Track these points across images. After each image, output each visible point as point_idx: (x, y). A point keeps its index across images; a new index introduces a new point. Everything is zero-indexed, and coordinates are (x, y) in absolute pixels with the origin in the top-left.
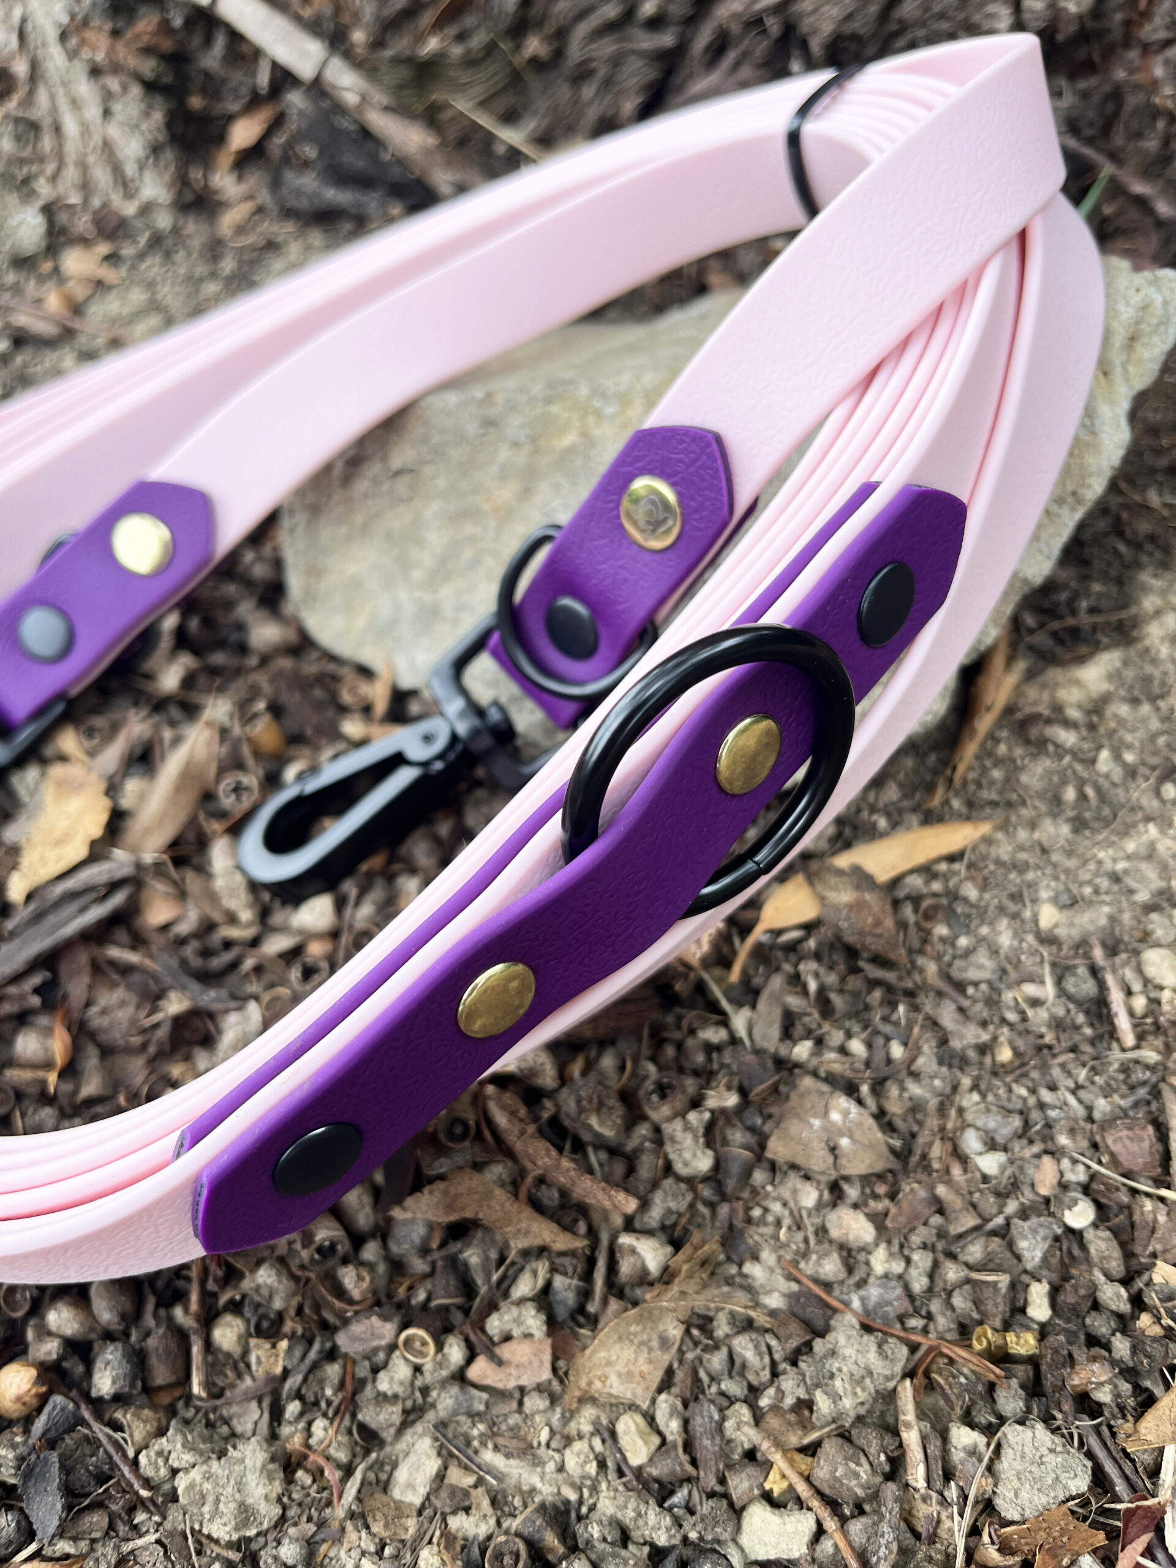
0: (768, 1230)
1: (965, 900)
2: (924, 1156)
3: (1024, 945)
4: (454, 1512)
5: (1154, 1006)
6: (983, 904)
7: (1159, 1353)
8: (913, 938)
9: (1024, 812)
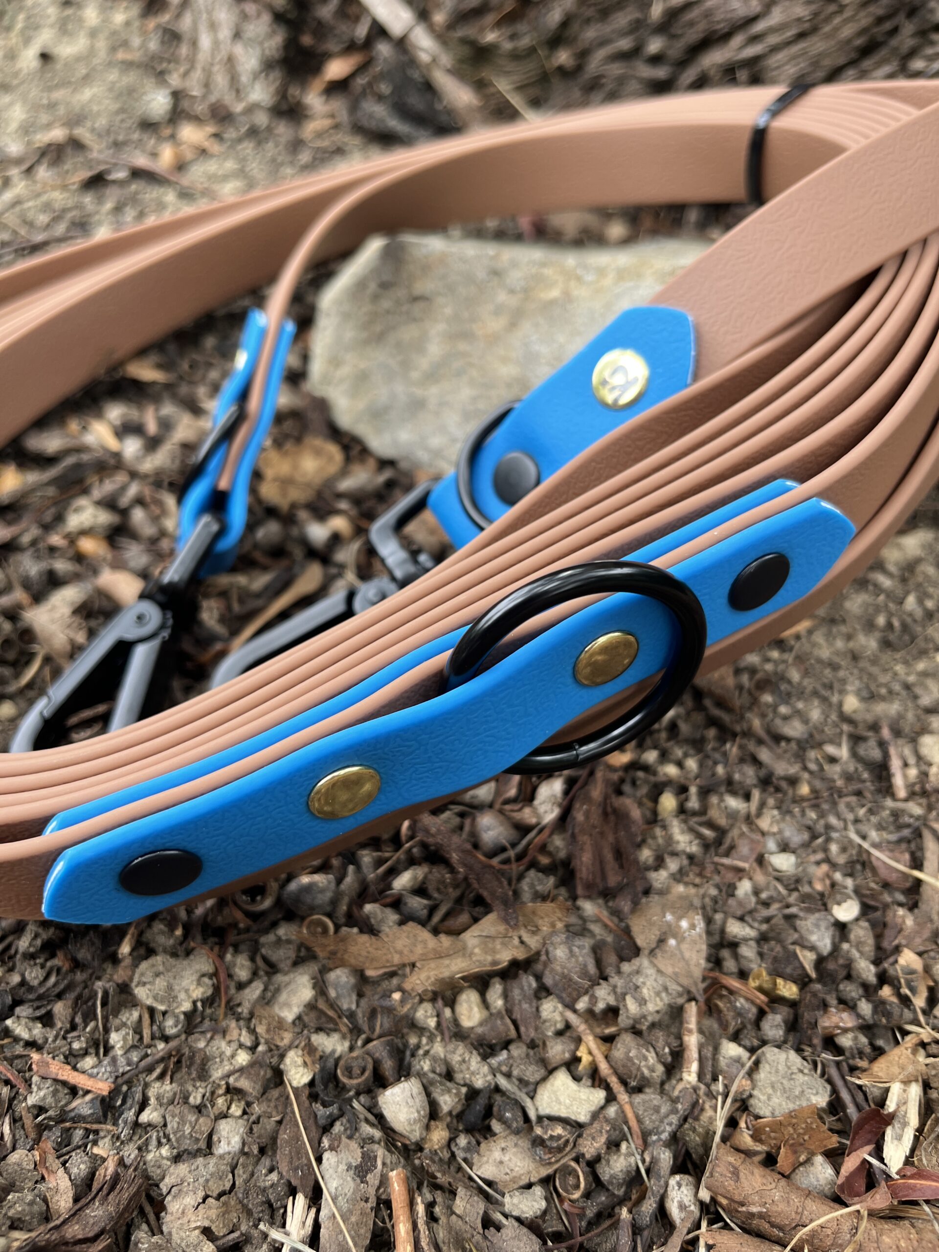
3: (829, 720)
4: (318, 1032)
5: (924, 776)
6: (802, 687)
7: (896, 1011)
8: (745, 699)
9: (842, 628)
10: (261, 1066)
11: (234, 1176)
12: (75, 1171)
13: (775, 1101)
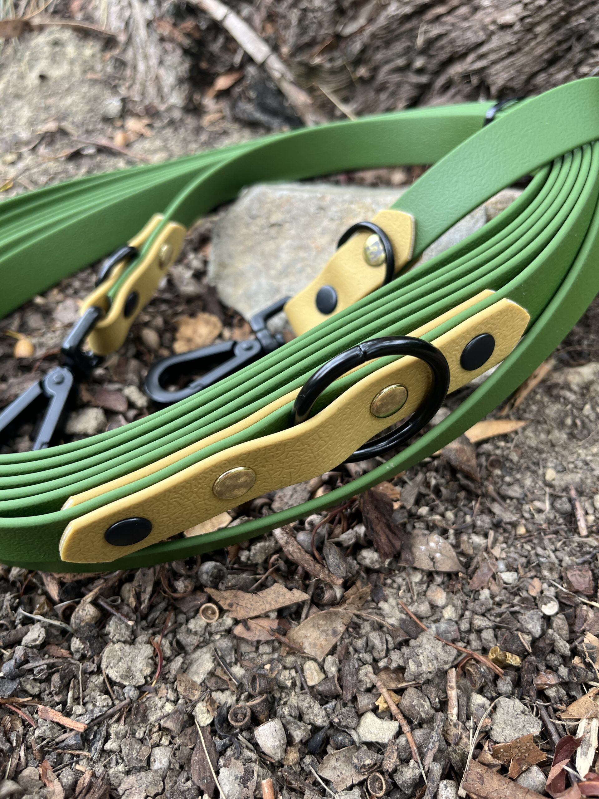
0: (393, 590)
1: (511, 461)
3: (537, 486)
4: (216, 691)
5: (598, 521)
6: (519, 464)
7: (583, 673)
8: (484, 473)
9: (545, 426)
10: (180, 713)
11: (164, 783)
12: (65, 780)
13: (507, 731)
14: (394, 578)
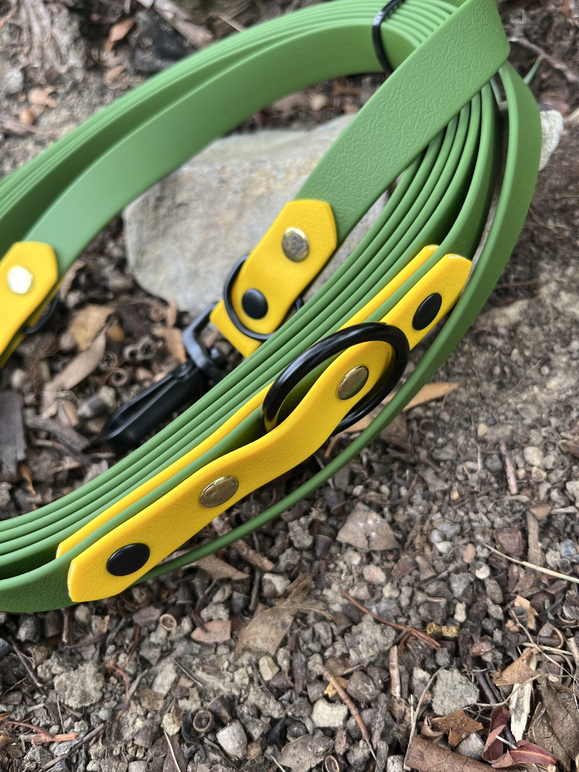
0: (336, 575)
1: (443, 421)
2: (412, 542)
5: (529, 474)
7: (514, 639)
8: (416, 439)
9: (474, 378)
10: (148, 729)
14: (337, 562)
